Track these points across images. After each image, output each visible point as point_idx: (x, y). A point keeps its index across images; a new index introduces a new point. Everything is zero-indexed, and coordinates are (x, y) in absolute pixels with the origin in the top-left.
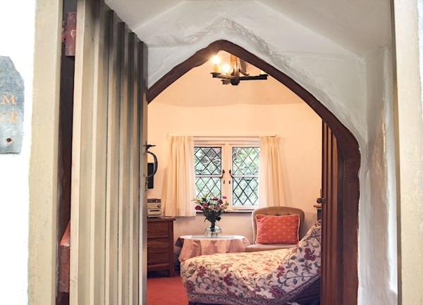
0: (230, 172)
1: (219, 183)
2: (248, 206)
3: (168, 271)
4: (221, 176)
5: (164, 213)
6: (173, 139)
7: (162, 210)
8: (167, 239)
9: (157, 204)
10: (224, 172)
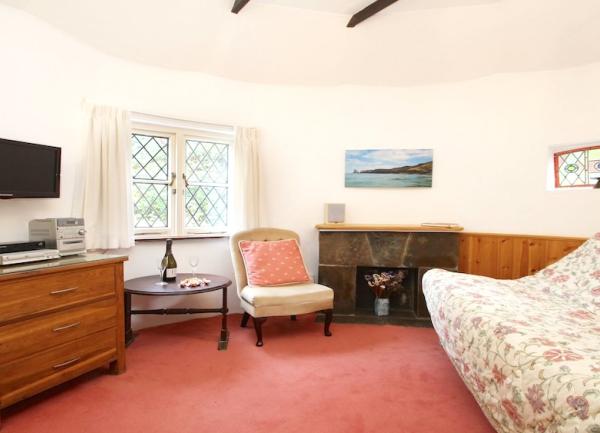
0: (184, 177)
1: (164, 193)
3: (114, 363)
7: (87, 239)
8: (112, 301)
9: (77, 229)
10: (174, 176)
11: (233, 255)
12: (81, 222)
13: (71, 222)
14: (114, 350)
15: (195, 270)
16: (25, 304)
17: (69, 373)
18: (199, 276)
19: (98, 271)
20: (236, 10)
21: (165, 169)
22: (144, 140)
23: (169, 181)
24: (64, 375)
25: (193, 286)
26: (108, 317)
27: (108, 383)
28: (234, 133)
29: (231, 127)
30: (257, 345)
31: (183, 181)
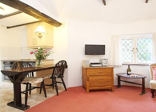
0: (136, 49)
1: (131, 53)
2: (144, 62)
3: (111, 89)
4: (132, 50)
5: (109, 64)
6: (112, 36)
7: (108, 63)
8: (111, 76)
9: (106, 61)
10: (134, 49)
11: (150, 70)
12: (107, 59)
13: (105, 59)
14: (111, 86)
15: (135, 73)
16: (93, 73)
17: (102, 88)
18: (136, 74)
19: (107, 69)
20: (147, 2)
21: (131, 47)
22: (126, 41)
23: (133, 50)
24: (100, 88)
25: (132, 76)
26: (109, 79)
27: (109, 93)
28: (152, 35)
29: (151, 33)
30: (152, 97)
31: (136, 50)
